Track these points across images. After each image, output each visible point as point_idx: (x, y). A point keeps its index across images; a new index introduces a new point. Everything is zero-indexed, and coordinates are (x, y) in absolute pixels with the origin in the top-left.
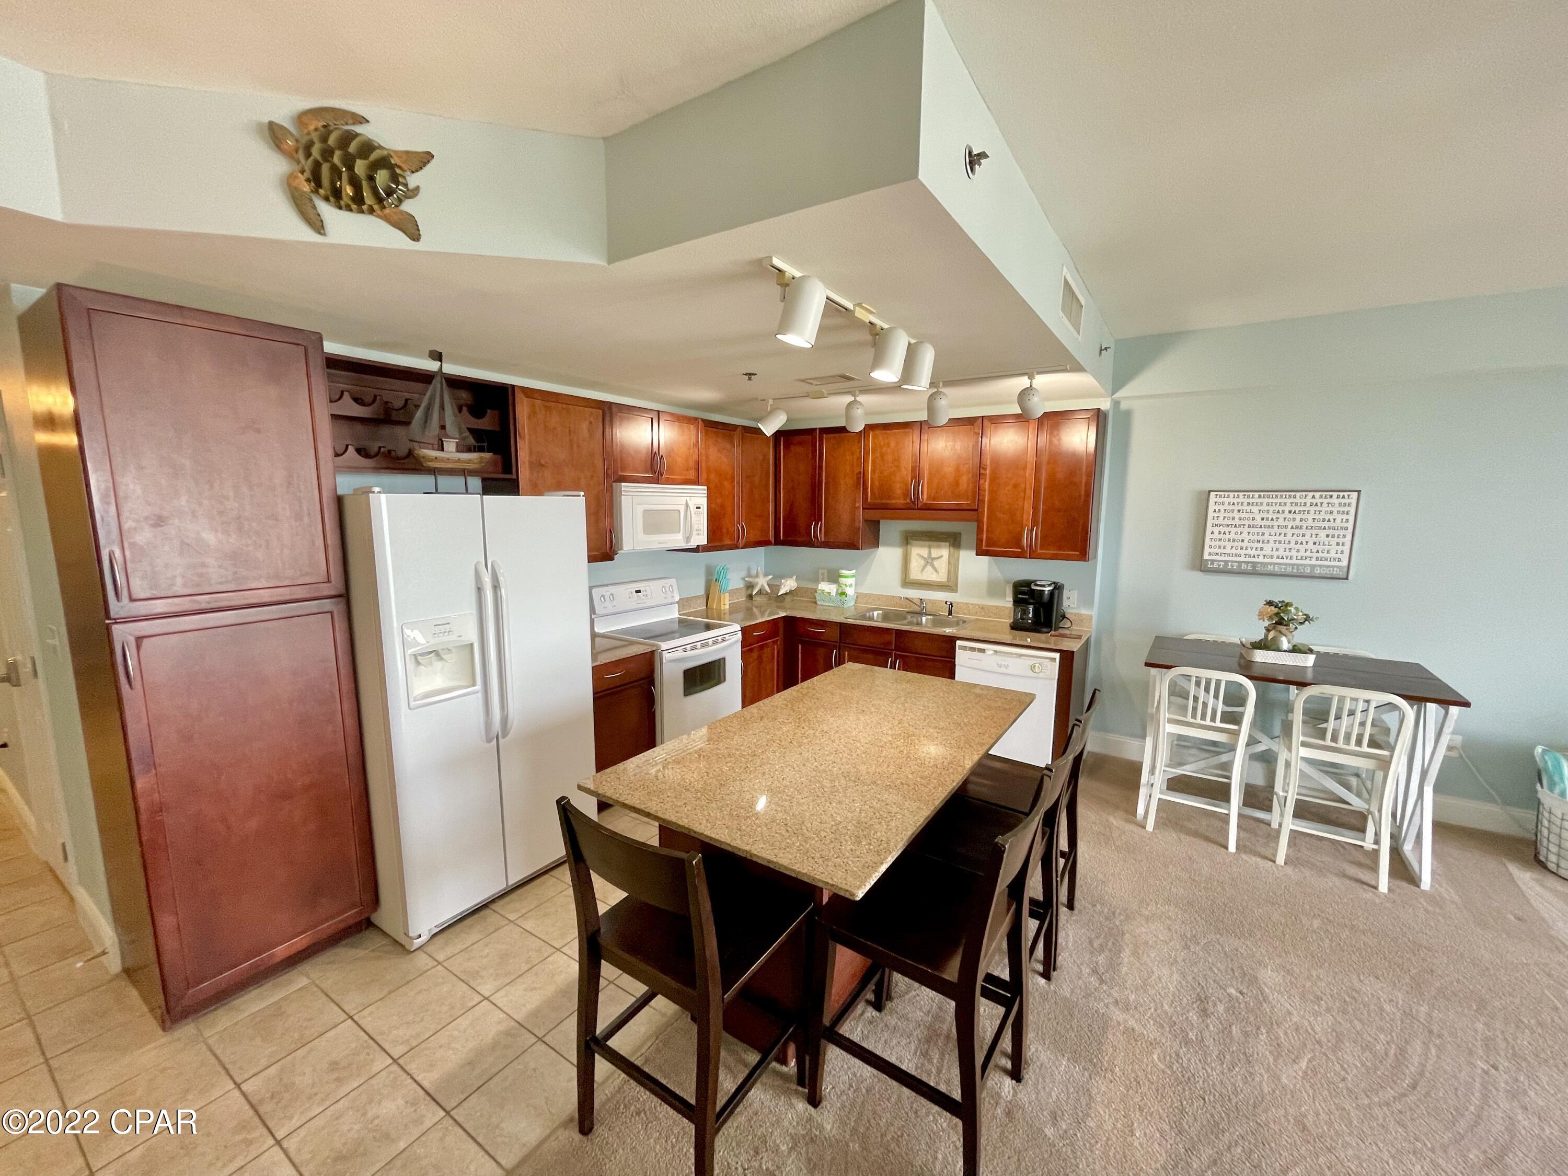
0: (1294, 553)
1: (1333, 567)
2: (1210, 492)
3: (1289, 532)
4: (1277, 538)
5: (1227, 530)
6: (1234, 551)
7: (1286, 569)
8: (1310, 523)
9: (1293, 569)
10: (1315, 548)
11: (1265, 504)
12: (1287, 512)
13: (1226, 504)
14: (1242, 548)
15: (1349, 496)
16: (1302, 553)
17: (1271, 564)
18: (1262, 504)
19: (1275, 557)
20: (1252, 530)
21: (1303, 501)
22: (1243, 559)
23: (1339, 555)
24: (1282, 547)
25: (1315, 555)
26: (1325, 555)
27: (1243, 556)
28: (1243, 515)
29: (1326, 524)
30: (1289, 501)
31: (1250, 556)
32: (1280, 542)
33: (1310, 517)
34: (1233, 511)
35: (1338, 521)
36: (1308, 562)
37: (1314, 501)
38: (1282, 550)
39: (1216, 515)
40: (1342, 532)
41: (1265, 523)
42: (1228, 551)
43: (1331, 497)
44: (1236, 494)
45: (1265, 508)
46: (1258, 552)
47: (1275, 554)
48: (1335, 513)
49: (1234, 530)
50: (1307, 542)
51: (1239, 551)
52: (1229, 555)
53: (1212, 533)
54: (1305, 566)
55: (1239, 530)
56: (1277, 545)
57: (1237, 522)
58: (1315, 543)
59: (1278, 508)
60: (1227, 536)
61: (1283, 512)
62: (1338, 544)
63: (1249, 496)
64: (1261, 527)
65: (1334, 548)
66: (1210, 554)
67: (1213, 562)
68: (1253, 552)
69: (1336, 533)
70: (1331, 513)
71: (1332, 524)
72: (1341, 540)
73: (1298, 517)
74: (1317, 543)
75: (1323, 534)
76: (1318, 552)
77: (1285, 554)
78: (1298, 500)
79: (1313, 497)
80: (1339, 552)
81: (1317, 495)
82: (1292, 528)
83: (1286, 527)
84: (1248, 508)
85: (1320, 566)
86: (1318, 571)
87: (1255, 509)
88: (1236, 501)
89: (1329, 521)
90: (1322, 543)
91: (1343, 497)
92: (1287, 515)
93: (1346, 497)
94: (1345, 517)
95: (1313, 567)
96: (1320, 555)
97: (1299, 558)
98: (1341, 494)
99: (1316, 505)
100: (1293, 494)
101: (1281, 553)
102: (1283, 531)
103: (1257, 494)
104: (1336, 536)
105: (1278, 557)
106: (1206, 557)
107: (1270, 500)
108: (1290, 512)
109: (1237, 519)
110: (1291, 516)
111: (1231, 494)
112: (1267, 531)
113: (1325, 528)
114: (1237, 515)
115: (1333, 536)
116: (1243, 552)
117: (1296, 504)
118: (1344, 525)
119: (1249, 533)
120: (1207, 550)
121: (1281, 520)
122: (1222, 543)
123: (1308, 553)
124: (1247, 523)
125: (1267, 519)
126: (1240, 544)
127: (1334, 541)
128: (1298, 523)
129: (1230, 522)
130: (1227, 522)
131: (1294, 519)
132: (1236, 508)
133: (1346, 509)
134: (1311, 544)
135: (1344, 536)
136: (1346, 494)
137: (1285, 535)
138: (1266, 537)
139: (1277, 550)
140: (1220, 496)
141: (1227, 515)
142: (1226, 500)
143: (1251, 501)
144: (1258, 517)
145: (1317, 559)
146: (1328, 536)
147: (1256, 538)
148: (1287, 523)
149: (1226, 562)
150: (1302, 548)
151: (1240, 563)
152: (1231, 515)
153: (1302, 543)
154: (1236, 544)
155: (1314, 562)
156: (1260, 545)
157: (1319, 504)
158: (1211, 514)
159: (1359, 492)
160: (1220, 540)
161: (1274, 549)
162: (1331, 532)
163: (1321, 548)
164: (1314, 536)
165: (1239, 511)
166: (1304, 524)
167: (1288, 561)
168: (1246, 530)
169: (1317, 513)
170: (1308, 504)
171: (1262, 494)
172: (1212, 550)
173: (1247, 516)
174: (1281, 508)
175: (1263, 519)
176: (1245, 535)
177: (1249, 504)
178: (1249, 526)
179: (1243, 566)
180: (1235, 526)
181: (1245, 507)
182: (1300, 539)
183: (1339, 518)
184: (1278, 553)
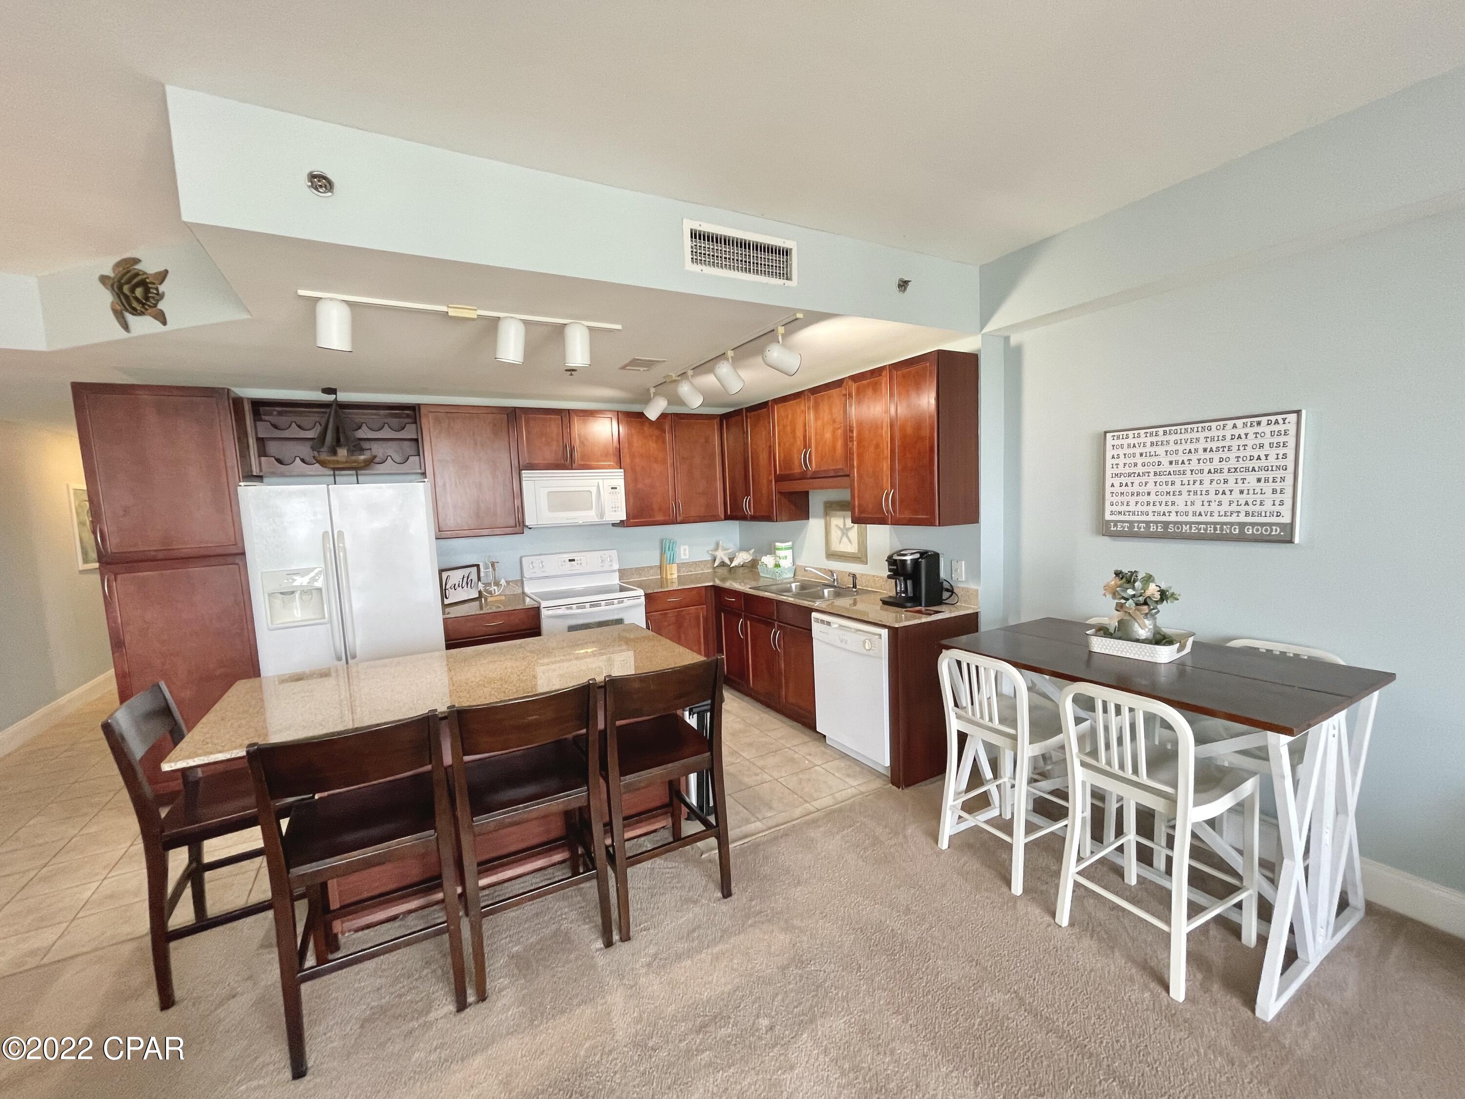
0: (1214, 507)
1: (1271, 525)
2: (1106, 433)
3: (1207, 478)
4: (1192, 488)
5: (1129, 480)
6: (1139, 508)
7: (1206, 530)
8: (1233, 463)
9: (1215, 529)
10: (1243, 499)
11: (1172, 443)
12: (1201, 451)
13: (1126, 446)
14: (1148, 504)
15: (1284, 420)
16: (1225, 507)
17: (1186, 523)
18: (1168, 442)
19: (1191, 514)
20: (1158, 479)
21: (1221, 433)
22: (1150, 518)
23: (1277, 508)
24: (1198, 499)
25: (1243, 509)
26: (1258, 508)
27: (1151, 514)
28: (1146, 460)
29: (1256, 464)
30: (1202, 435)
31: (1159, 514)
32: (1195, 493)
33: (1232, 455)
34: (1134, 455)
35: (1272, 458)
36: (1234, 519)
37: (1236, 432)
38: (1198, 504)
39: (1115, 461)
40: (1280, 474)
41: (1174, 468)
42: (1132, 508)
43: (1259, 423)
44: (1136, 432)
45: (1172, 447)
46: (1170, 508)
47: (1190, 509)
48: (1267, 446)
49: (1137, 480)
50: (1231, 491)
51: (1145, 508)
52: (1134, 514)
53: (1113, 485)
54: (1232, 524)
55: (1144, 479)
56: (1192, 497)
57: (1140, 469)
58: (1242, 492)
59: (1188, 446)
60: (1130, 489)
61: (1196, 450)
62: (1274, 491)
63: (1151, 434)
64: (1170, 474)
65: (1269, 497)
66: (1112, 513)
67: (1116, 523)
68: (1163, 508)
69: (1270, 475)
70: (1261, 446)
71: (1263, 463)
72: (1278, 486)
73: (1216, 456)
74: (1246, 492)
75: (1251, 477)
76: (1247, 503)
77: (1202, 509)
78: (1214, 433)
79: (1235, 426)
80: (1277, 503)
81: (1239, 423)
82: (1210, 472)
83: (1201, 471)
84: (1152, 450)
85: (1253, 525)
86: (1249, 531)
87: (1160, 450)
88: (1136, 441)
89: (1259, 458)
90: (1251, 492)
91: (1277, 422)
92: (1201, 454)
93: (1281, 422)
94: (1281, 451)
95: (1242, 525)
96: (1250, 508)
97: (1222, 513)
98: (1273, 418)
99: (1240, 437)
100: (1207, 425)
101: (1198, 508)
102: (1198, 477)
103: (1161, 430)
104: (1271, 480)
105: (1194, 514)
106: (1108, 517)
107: (1178, 437)
108: (1205, 450)
109: (1139, 465)
110: (1208, 455)
111: (1130, 433)
112: (1177, 479)
113: (1254, 469)
114: (1139, 460)
115: (1267, 480)
116: (1151, 508)
117: (1213, 439)
118: (1281, 462)
119: (1156, 483)
120: (1108, 508)
121: (1194, 462)
122: (1125, 499)
123: (1234, 507)
124: (1152, 470)
125: (1177, 462)
126: (1146, 498)
127: (1268, 487)
128: (1216, 464)
129: (1132, 470)
130: (1127, 470)
131: (1211, 460)
132: (1138, 451)
133: (1282, 439)
134: (1236, 492)
135: (1283, 479)
136: (1280, 418)
137: (1201, 483)
138: (1178, 487)
139: (1193, 503)
140: (1118, 437)
141: (1128, 461)
142: (1125, 442)
143: (1154, 439)
144: (1165, 461)
145: (1247, 514)
146: (1259, 480)
147: (1165, 488)
148: (1201, 466)
149: (1131, 523)
150: (1225, 499)
151: (1148, 523)
152: (1132, 460)
153: (1224, 493)
154: (1140, 499)
155: (1242, 519)
156: (1170, 498)
157: (1243, 436)
158: (1109, 462)
159: (1298, 412)
160: (1122, 494)
161: (1189, 503)
162: (1262, 474)
163: (1251, 498)
164: (1240, 481)
165: (1141, 455)
166: (1225, 466)
167: (1208, 519)
168: (1152, 479)
169: (1242, 448)
170: (1228, 437)
171: (1167, 429)
172: (1114, 508)
173: (1151, 460)
174: (1192, 447)
175: (1171, 463)
176: (1150, 486)
177: (1152, 444)
178: (1155, 474)
179: (1153, 528)
180: (1139, 475)
181: (1148, 449)
182: (1222, 487)
183: (1272, 453)
184: (1193, 508)
